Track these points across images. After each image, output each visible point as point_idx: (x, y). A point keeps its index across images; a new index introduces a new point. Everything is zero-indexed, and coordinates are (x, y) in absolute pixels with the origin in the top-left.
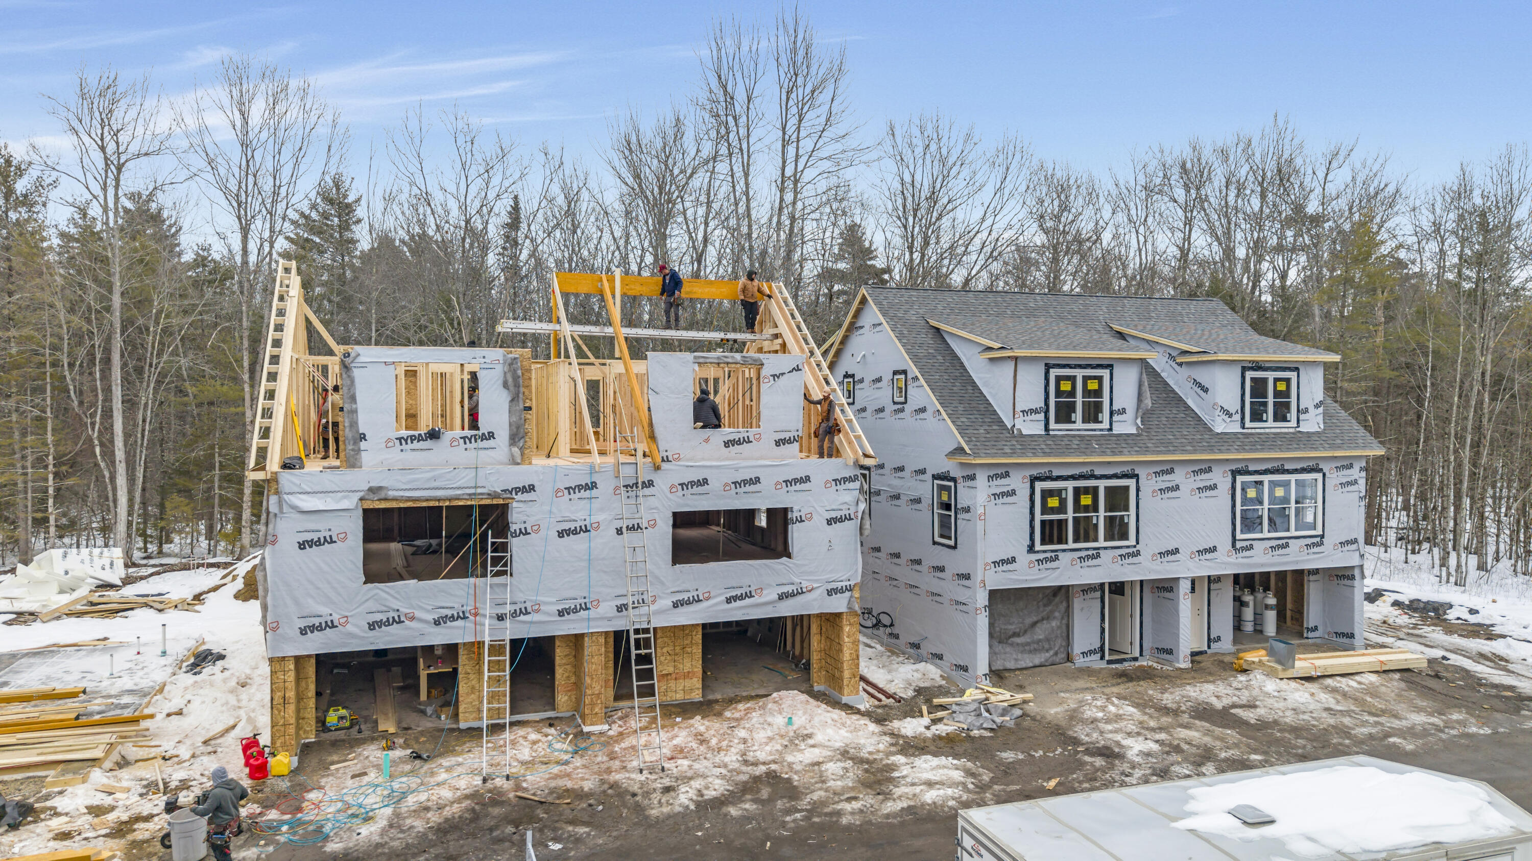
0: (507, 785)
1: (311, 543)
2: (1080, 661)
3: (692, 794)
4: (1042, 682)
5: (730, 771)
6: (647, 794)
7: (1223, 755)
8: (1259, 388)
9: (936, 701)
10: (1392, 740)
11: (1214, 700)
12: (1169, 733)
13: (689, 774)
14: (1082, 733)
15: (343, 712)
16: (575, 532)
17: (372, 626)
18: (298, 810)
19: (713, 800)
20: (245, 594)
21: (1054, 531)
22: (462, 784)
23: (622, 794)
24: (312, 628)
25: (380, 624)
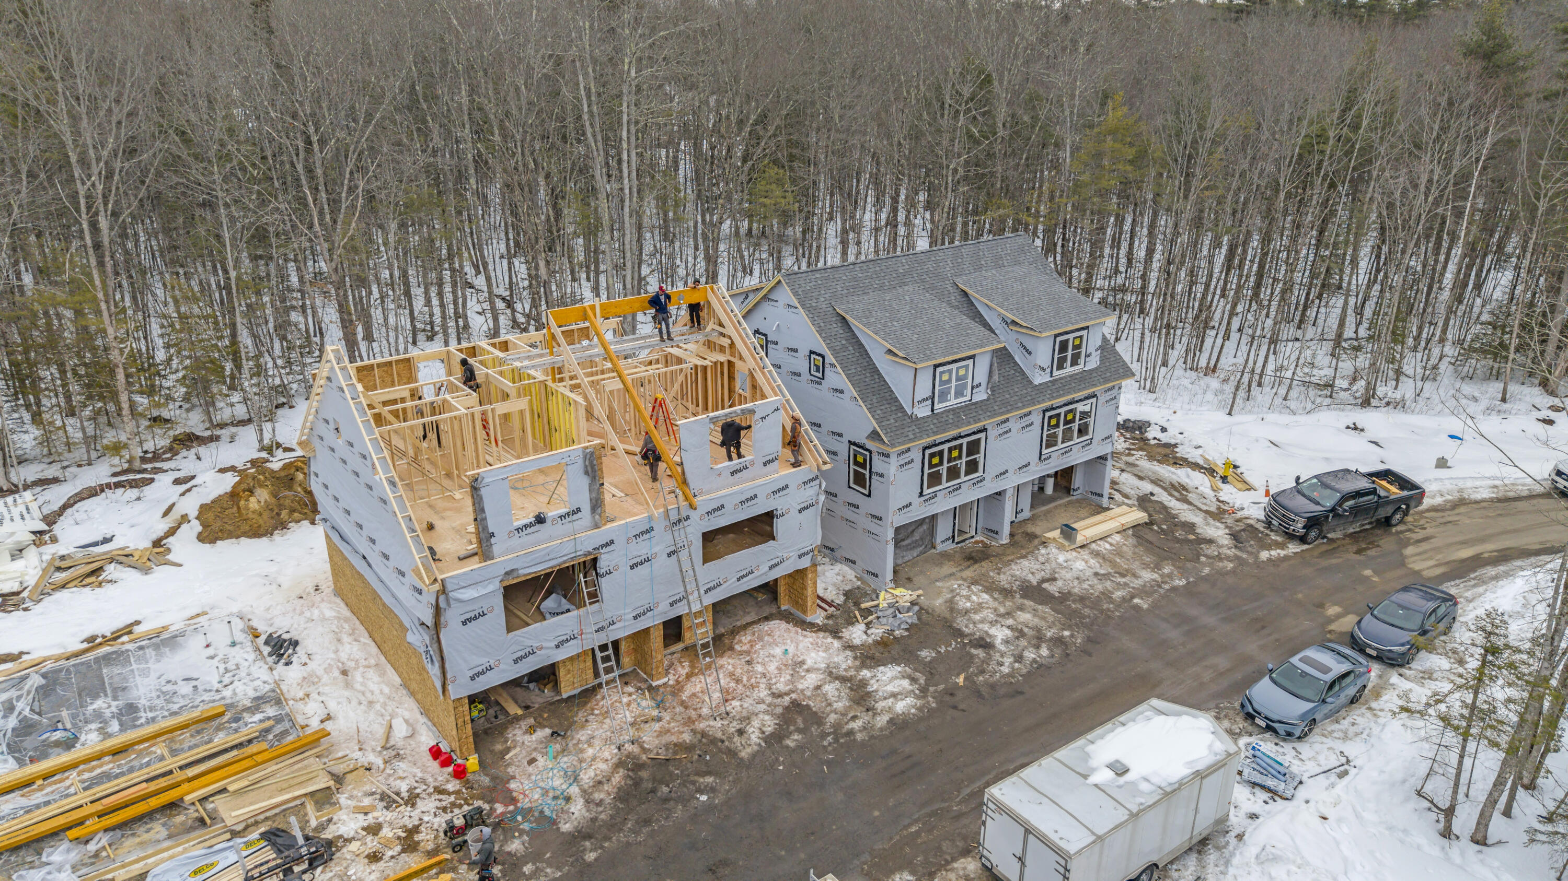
0: (635, 749)
1: (470, 620)
2: (940, 547)
3: (757, 733)
4: (921, 572)
5: (769, 705)
7: (1049, 634)
8: (1064, 347)
9: (863, 606)
10: (1136, 601)
11: (1030, 577)
12: (1013, 617)
13: (745, 714)
14: (961, 623)
15: (480, 706)
16: (641, 563)
17: (516, 661)
18: (514, 801)
19: (772, 734)
20: (208, 536)
21: (935, 479)
22: (607, 755)
23: (714, 741)
24: (478, 674)
25: (521, 658)
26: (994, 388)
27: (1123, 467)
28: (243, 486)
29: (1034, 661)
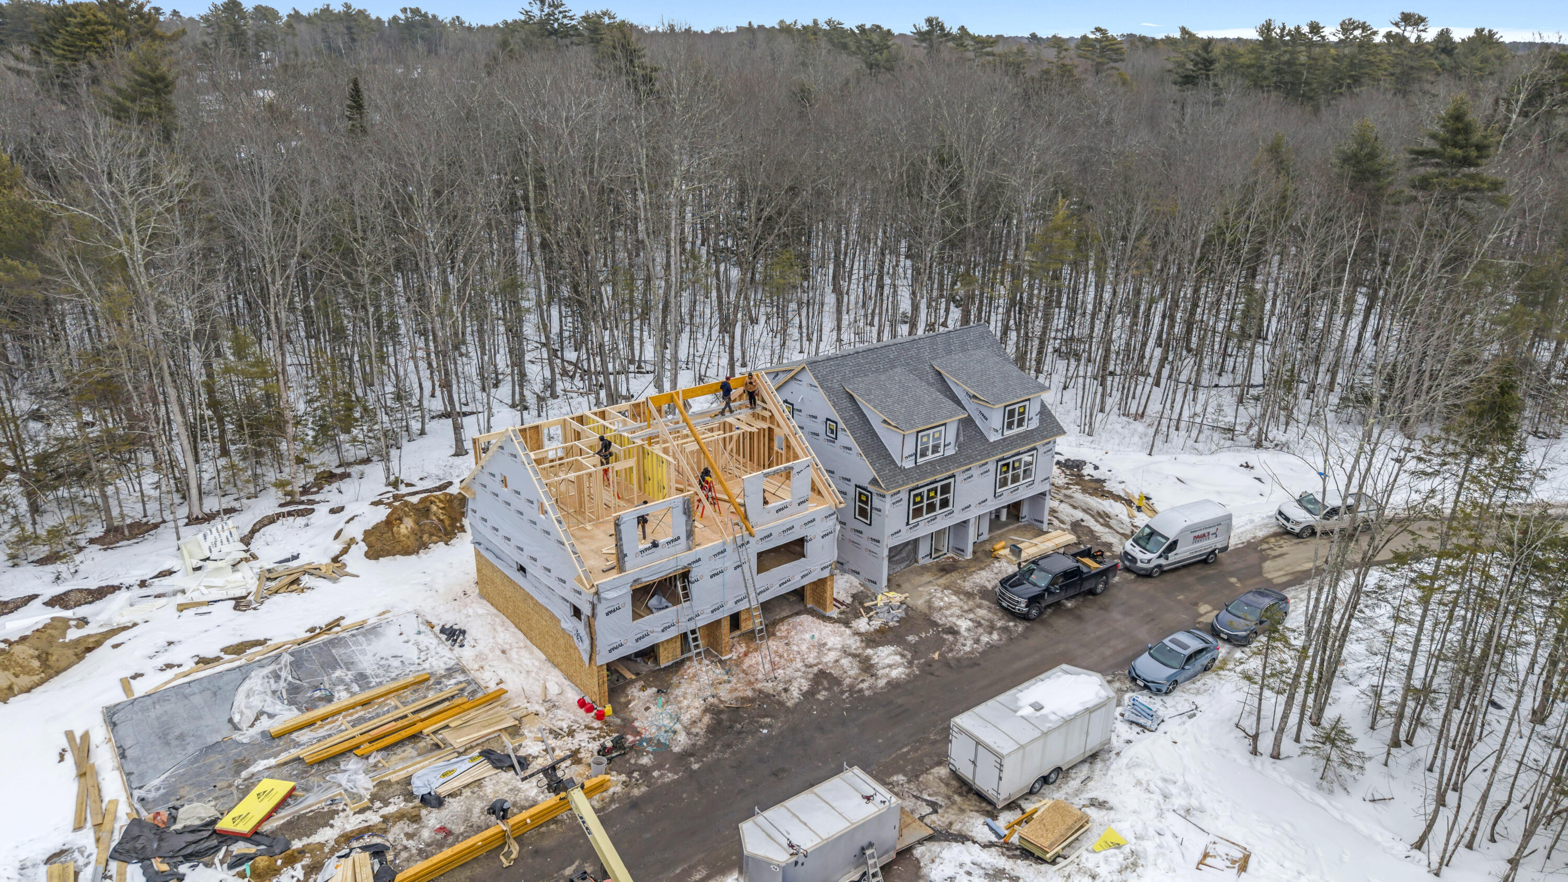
0: (715, 701)
1: (610, 612)
2: (922, 562)
3: (797, 691)
5: (804, 673)
6: (779, 694)
8: (1011, 413)
9: (866, 605)
11: (987, 584)
12: (974, 612)
13: (787, 678)
14: (936, 617)
16: (717, 574)
17: (637, 641)
18: (639, 733)
19: (807, 692)
20: (373, 554)
21: (918, 512)
22: (697, 704)
23: (768, 696)
24: (614, 649)
25: (640, 638)
26: (960, 445)
27: (1062, 498)
28: (395, 516)
29: (988, 643)
